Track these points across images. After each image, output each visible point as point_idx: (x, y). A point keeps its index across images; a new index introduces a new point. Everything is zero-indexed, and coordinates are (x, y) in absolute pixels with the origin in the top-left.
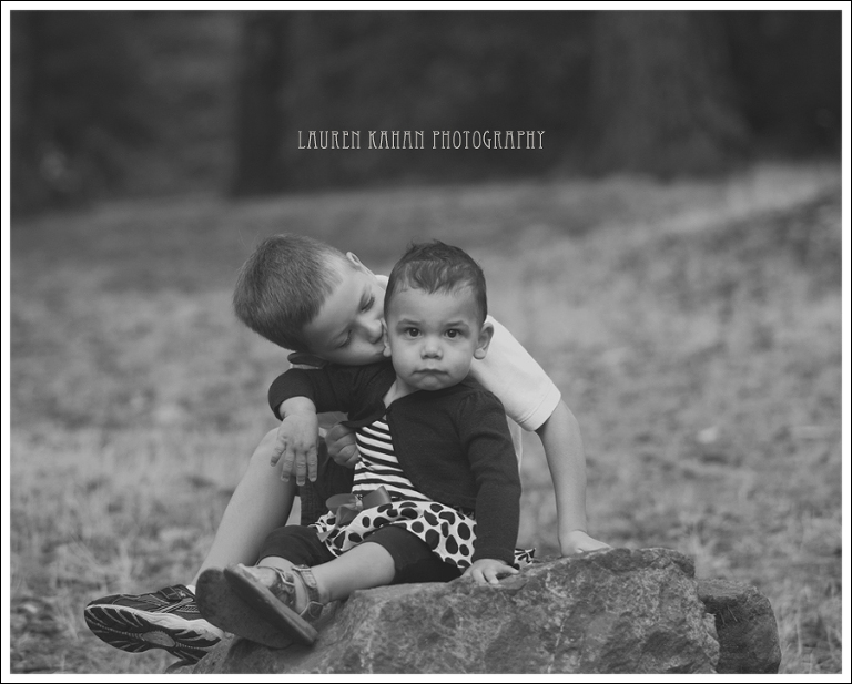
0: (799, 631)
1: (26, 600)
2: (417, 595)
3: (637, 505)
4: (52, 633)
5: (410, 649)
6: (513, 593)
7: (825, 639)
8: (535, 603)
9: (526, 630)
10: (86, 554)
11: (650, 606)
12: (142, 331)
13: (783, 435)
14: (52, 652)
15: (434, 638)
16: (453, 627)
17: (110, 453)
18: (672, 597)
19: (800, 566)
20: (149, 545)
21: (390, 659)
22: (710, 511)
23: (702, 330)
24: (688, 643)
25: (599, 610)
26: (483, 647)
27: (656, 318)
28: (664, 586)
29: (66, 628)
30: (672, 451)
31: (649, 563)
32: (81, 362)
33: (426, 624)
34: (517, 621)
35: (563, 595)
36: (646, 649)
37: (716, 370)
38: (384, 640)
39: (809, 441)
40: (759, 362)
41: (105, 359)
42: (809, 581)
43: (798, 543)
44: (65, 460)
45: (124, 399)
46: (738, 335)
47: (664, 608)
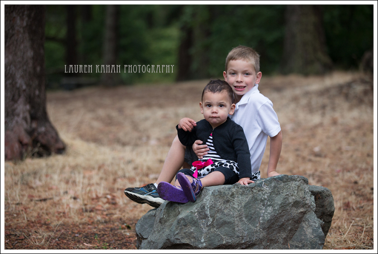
0: (342, 205)
1: (107, 194)
2: (223, 188)
3: (294, 168)
4: (115, 204)
5: (220, 204)
6: (252, 188)
7: (350, 207)
8: (259, 191)
9: (256, 200)
10: (126, 181)
11: (294, 193)
12: (146, 119)
13: (340, 149)
14: (115, 209)
15: (228, 201)
16: (234, 198)
17: (134, 153)
18: (301, 190)
19: (342, 187)
20: (146, 179)
21: (214, 207)
22: (316, 170)
23: (316, 119)
24: (306, 204)
25: (278, 194)
26: (243, 205)
27: (302, 115)
28: (299, 187)
29: (119, 202)
30: (305, 153)
31: (294, 180)
32: (128, 127)
33: (226, 197)
34: (253, 197)
35: (268, 189)
36: (293, 206)
37: (320, 131)
38: (213, 202)
39: (347, 151)
40: (333, 129)
41: (135, 127)
42: (346, 191)
43: (342, 180)
44: (121, 155)
45: (140, 138)
46: (327, 120)
47: (299, 193)
